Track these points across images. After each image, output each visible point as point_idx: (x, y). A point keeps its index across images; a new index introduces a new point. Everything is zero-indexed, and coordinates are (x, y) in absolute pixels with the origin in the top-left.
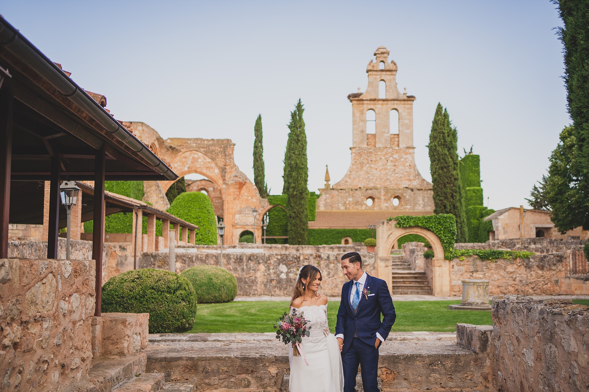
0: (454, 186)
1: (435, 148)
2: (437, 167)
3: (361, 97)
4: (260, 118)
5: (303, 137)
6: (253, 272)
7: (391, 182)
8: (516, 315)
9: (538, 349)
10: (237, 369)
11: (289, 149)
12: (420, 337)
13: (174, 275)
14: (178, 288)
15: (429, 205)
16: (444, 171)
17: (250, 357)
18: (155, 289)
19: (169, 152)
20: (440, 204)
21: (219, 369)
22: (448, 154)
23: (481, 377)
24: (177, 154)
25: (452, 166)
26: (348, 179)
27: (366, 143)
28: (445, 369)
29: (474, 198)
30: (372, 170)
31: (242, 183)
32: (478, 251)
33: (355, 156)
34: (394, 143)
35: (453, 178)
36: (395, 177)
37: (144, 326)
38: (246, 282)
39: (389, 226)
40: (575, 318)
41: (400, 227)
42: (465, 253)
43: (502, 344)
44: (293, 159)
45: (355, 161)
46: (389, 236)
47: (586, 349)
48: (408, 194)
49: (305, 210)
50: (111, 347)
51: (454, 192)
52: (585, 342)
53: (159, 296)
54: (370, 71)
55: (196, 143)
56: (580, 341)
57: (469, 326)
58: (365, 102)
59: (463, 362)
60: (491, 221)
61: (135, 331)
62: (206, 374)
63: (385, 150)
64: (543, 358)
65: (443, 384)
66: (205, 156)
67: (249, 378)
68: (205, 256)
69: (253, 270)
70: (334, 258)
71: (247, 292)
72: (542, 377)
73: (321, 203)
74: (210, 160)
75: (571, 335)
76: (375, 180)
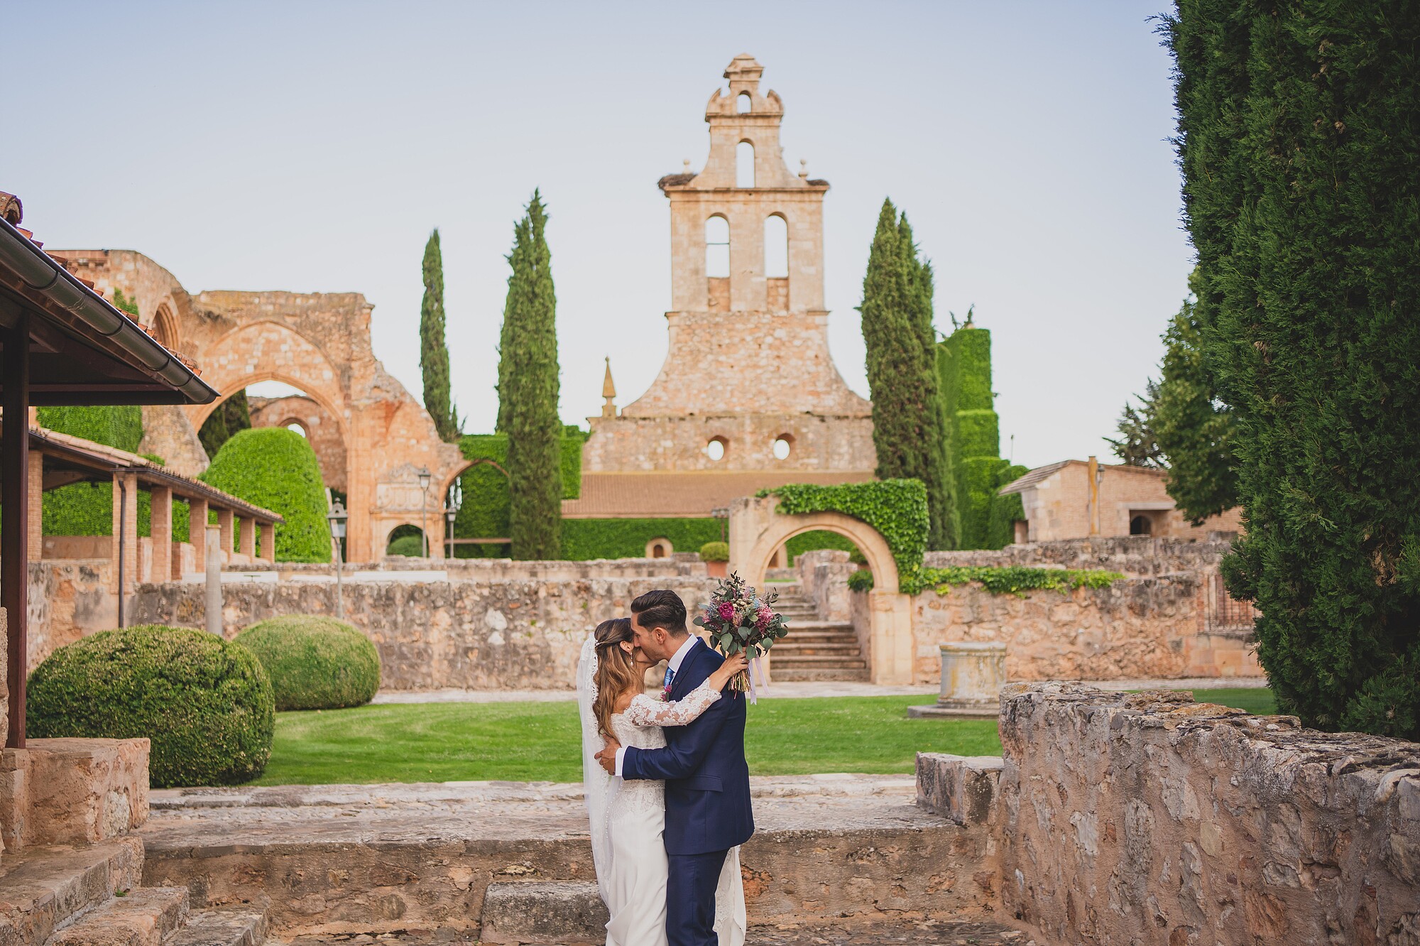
0: (926, 407)
1: (876, 313)
2: (884, 361)
3: (692, 185)
4: (435, 239)
5: (545, 285)
6: (420, 629)
7: (768, 399)
8: (1057, 730)
9: (1109, 813)
10: (371, 874)
11: (511, 318)
12: (831, 787)
13: (214, 640)
14: (227, 674)
15: (866, 457)
16: (899, 372)
17: (402, 842)
18: (167, 678)
19: (205, 326)
20: (890, 453)
21: (325, 875)
22: (909, 327)
23: (975, 884)
24: (226, 331)
25: (919, 357)
26: (660, 393)
27: (705, 301)
28: (887, 865)
29: (976, 437)
30: (721, 369)
31: (393, 404)
32: (984, 571)
33: (678, 334)
34: (777, 300)
35: (922, 389)
36: (779, 387)
37: (136, 771)
38: (402, 656)
39: (761, 511)
40: (1193, 737)
41: (788, 512)
42: (950, 577)
43: (1024, 803)
44: (520, 343)
45: (680, 345)
46: (761, 535)
47: (1218, 813)
48: (812, 428)
49: (553, 472)
50: (52, 824)
51: (925, 423)
52: (1215, 795)
53: (178, 693)
54: (715, 116)
55: (274, 304)
56: (1205, 792)
57: (946, 759)
58: (703, 197)
59: (929, 848)
60: (1019, 495)
61: (113, 783)
62: (293, 886)
63: (754, 319)
64: (1119, 835)
65: (880, 903)
66: (297, 337)
67: (401, 895)
68: (298, 591)
69: (420, 625)
70: (625, 592)
71: (405, 679)
72: (1117, 883)
73: (592, 453)
74: (310, 347)
75: (1184, 780)
76: (728, 395)
